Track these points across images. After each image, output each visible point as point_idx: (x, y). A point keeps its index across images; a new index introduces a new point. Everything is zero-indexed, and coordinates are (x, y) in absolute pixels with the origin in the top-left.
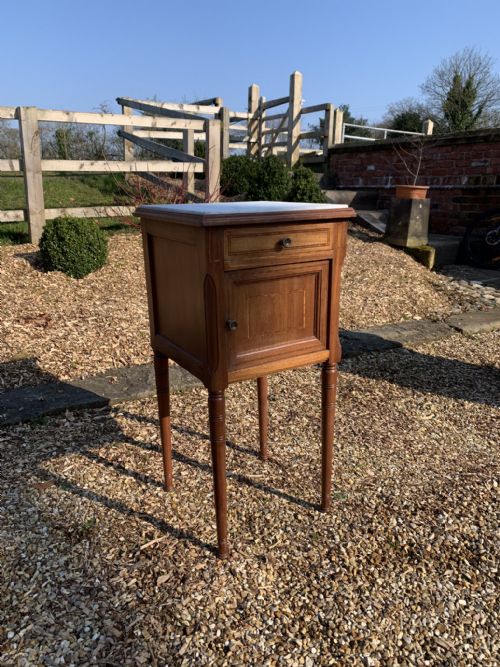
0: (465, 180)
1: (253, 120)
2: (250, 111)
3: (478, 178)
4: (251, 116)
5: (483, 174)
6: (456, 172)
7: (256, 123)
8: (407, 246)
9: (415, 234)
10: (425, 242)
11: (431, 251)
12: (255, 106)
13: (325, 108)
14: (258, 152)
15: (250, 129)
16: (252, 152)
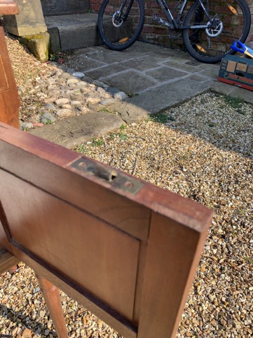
8: (20, 35)
9: (27, 21)
10: (44, 29)
11: (37, 41)
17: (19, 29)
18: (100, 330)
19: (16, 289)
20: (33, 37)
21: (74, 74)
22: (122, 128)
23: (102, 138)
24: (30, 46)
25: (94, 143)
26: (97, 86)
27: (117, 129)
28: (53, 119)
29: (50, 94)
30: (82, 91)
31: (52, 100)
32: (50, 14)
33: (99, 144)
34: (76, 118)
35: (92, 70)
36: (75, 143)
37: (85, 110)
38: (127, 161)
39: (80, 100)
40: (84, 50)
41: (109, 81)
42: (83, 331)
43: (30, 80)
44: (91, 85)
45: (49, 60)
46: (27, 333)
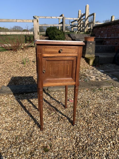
4: (78, 19)
7: (80, 21)
8: (85, 57)
9: (89, 53)
10: (94, 56)
11: (90, 59)
12: (80, 16)
13: (93, 14)
14: (80, 29)
15: (78, 23)
16: (79, 29)
17: (86, 55)
18: (84, 125)
19: (65, 111)
20: (89, 58)
21: (100, 70)
22: (112, 87)
23: (103, 89)
24: (87, 60)
25: (99, 89)
26: (107, 75)
27: (110, 87)
28: (88, 81)
29: (90, 74)
30: (101, 75)
31: (90, 76)
32: (98, 52)
33: (101, 90)
34: (96, 82)
35: (107, 70)
36: (92, 88)
37: (100, 80)
38: (109, 96)
39: (99, 78)
40: (107, 64)
41: (113, 74)
42: (79, 123)
43: (84, 70)
44: (105, 74)
45: (93, 65)
46: (66, 118)
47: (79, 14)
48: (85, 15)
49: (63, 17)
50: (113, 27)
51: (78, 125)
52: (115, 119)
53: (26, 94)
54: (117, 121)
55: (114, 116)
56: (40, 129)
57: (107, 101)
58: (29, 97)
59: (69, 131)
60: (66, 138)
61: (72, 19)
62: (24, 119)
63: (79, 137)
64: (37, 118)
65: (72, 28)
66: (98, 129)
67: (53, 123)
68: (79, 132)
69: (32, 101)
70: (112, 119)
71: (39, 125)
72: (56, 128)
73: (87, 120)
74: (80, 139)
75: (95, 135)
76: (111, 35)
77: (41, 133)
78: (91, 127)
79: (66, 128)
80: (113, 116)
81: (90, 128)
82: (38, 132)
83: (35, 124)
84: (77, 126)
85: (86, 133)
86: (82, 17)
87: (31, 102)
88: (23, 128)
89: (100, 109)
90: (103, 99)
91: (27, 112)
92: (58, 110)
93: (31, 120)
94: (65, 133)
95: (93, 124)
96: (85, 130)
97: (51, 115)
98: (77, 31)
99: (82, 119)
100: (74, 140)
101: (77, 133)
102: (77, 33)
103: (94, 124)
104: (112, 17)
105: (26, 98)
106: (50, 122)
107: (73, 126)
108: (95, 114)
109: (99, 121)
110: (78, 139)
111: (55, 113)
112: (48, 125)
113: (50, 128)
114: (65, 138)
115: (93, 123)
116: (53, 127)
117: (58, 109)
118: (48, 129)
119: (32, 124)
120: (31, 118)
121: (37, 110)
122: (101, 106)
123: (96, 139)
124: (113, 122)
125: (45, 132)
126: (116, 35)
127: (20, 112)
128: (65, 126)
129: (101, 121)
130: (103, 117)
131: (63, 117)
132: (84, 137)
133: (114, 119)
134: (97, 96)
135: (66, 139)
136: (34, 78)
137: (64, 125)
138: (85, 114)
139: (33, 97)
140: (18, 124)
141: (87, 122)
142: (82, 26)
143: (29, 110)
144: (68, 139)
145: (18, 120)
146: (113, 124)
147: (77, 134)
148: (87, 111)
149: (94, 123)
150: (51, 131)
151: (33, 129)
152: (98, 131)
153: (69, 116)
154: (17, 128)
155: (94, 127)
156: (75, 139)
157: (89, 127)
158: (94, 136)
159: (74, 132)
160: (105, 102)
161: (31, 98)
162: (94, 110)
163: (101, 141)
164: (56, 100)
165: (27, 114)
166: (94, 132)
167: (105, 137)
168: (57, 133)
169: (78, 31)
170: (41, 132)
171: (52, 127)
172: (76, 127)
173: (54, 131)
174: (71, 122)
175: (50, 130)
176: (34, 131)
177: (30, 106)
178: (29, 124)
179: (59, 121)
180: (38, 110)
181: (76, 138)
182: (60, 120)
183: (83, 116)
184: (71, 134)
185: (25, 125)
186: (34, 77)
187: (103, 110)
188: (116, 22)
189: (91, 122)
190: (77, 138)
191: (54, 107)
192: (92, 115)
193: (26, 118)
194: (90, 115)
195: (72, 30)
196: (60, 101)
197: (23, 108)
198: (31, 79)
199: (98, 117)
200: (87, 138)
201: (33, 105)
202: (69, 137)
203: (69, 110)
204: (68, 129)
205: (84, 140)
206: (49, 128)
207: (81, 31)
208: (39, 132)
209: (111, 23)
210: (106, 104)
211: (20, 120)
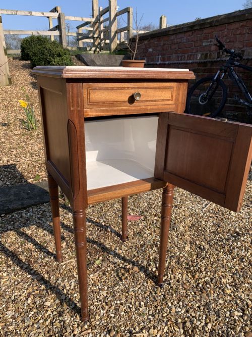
0: (199, 56)
1: (95, 23)
2: (93, 17)
3: (207, 54)
4: (93, 20)
5: (210, 51)
6: (194, 51)
7: (98, 24)
12: (96, 13)
13: (127, 11)
14: (100, 44)
15: (94, 29)
16: (96, 43)
46: (136, 269)
47: (94, 9)
48: (108, 10)
49: (60, 14)
50: (174, 39)
51: (171, 282)
52: (244, 251)
53: (6, 214)
54: (249, 253)
55: (239, 243)
56: (80, 316)
57: (207, 206)
58: (18, 223)
59: (156, 303)
60: (159, 328)
61: (79, 20)
62: (24, 294)
63: (188, 317)
64: (59, 282)
65: (80, 41)
66: (221, 284)
67: (106, 288)
68: (181, 303)
69: (29, 232)
70: (238, 251)
71: (73, 306)
72: (122, 304)
73: (187, 264)
74: (191, 322)
75: (221, 301)
76: (171, 57)
77: (87, 329)
78: (203, 280)
79: (146, 295)
80: (237, 243)
81: (200, 285)
82: (77, 330)
83: (61, 304)
84: (172, 285)
85: (199, 301)
86: (102, 16)
87: (28, 238)
88: (29, 326)
89: (200, 229)
90: (196, 203)
91: (26, 268)
92: (106, 248)
93: (45, 292)
94: (149, 315)
95: (204, 273)
96: (193, 293)
97: (95, 266)
98: (93, 49)
99: (175, 263)
100: (178, 330)
101: (179, 307)
102: (93, 52)
103: (206, 273)
104: (161, 18)
105: (10, 227)
106: (98, 287)
107: (161, 286)
108: (196, 244)
109: (212, 260)
110: (188, 324)
111: (102, 261)
112: (97, 299)
113: (107, 307)
114: (154, 329)
115: (203, 269)
116: (113, 304)
117: (108, 246)
118: (102, 311)
119: (52, 306)
120: (43, 287)
121: (52, 258)
122: (201, 222)
123: (229, 313)
124: (243, 259)
125: (98, 323)
126: (181, 57)
127: (5, 275)
128: (142, 291)
129: (218, 260)
130: (216, 250)
131: (128, 267)
132: (199, 313)
133: (242, 250)
134: (182, 196)
135: (160, 333)
136: (20, 169)
137: (137, 288)
138: (176, 249)
139: (27, 220)
140: (10, 314)
141: (188, 271)
142: (102, 36)
143: (29, 262)
144: (165, 331)
145: (7, 302)
146: (245, 264)
147: (180, 310)
148: (176, 239)
149: (207, 270)
150: (111, 317)
151: (62, 323)
152: (223, 290)
153: (142, 262)
154: (11, 328)
155: (209, 280)
156: (181, 326)
157: (199, 283)
158: (220, 304)
159: (170, 305)
160: (205, 209)
161: (25, 224)
162: (189, 233)
163: (241, 316)
164: (93, 222)
165: (29, 276)
166: (216, 295)
167: (245, 303)
168: (130, 319)
169: (96, 49)
170: (86, 327)
171: (110, 301)
172: (171, 291)
173: (120, 315)
174: (152, 278)
175: (107, 313)
176: (64, 327)
177: (29, 250)
178: (42, 307)
179: (121, 280)
180: (54, 257)
181: (180, 320)
182: (123, 278)
183: (173, 254)
184: (165, 315)
185: (33, 313)
186: (17, 167)
187: (208, 231)
188: (179, 29)
189: (199, 268)
190: (184, 323)
191: (94, 242)
192: (191, 248)
193: (28, 291)
194: (188, 248)
195: (81, 45)
196: (103, 224)
197: (12, 260)
198: (10, 173)
199: (206, 250)
200: (206, 315)
201: (36, 244)
202: (164, 325)
203: (134, 243)
204: (152, 298)
205: (202, 324)
206: (103, 307)
207: (101, 49)
208: (80, 328)
209: (169, 31)
210: (208, 214)
211: (13, 298)
